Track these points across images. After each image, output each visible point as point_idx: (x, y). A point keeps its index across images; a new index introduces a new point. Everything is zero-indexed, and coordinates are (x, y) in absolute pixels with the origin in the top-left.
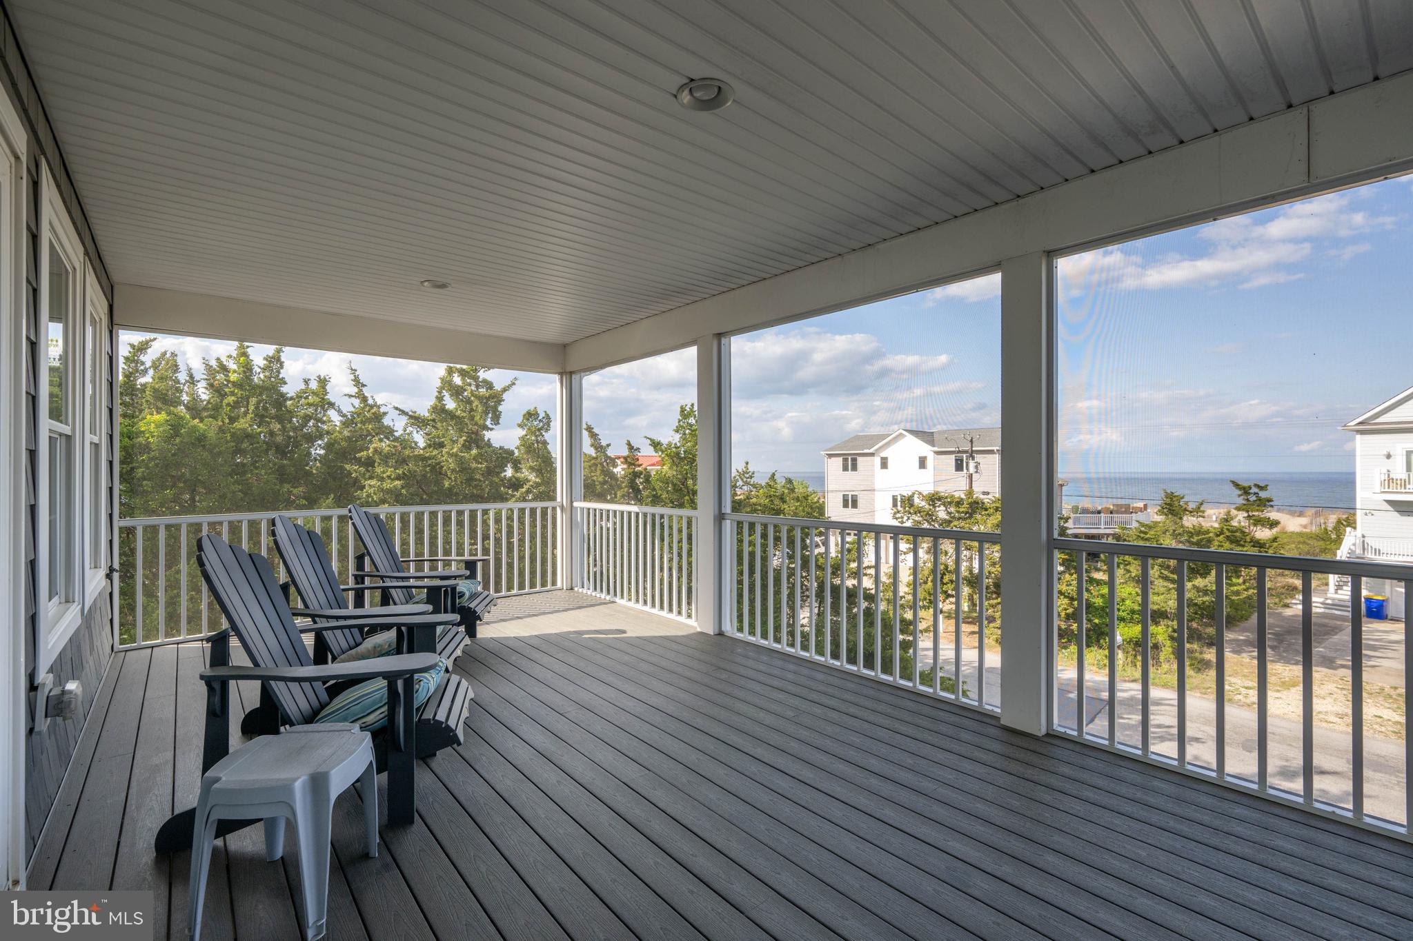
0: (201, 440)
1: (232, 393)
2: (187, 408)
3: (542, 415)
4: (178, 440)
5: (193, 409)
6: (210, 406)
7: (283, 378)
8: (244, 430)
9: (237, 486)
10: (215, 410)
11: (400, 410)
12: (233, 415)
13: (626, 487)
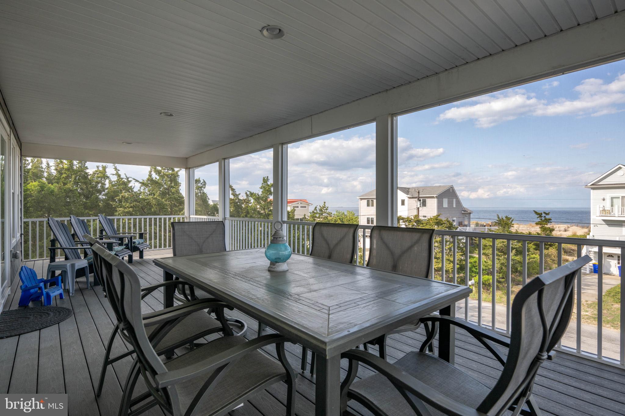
0: (52, 191)
1: (65, 173)
2: (46, 178)
3: (202, 181)
4: (43, 192)
5: (49, 179)
6: (56, 177)
7: (87, 166)
8: (69, 188)
9: (66, 210)
10: (58, 180)
11: (136, 180)
12: (65, 182)
13: (245, 213)
